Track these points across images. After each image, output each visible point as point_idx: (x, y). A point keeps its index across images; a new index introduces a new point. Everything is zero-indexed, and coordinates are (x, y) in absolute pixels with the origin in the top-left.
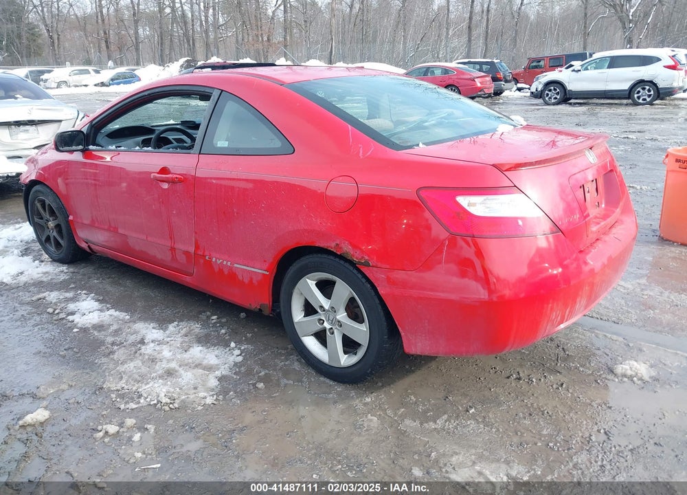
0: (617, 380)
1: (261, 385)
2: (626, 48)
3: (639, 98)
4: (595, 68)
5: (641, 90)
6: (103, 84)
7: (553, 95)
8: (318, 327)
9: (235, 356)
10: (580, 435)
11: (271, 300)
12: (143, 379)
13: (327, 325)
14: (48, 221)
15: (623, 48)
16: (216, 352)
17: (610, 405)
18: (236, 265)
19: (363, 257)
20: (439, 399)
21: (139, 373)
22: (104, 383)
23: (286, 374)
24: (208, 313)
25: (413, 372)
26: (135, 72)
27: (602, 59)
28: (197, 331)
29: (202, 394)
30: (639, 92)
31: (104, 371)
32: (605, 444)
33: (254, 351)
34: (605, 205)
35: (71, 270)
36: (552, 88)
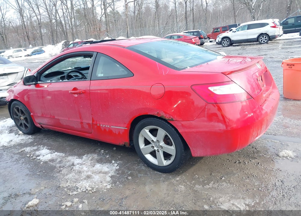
0: (281, 159)
1: (130, 178)
2: (253, 21)
3: (262, 41)
4: (242, 30)
5: (262, 38)
6: (28, 55)
7: (226, 43)
8: (152, 150)
9: (115, 166)
10: (271, 183)
11: (129, 140)
12: (77, 181)
13: (156, 148)
14: (20, 116)
15: (251, 21)
16: (107, 166)
17: (281, 170)
18: (112, 127)
19: (170, 117)
20: (208, 175)
21: (75, 178)
22: (60, 184)
23: (140, 172)
24: (99, 149)
25: (194, 165)
26: (42, 49)
27: (245, 26)
28: (96, 157)
29: (105, 184)
30: (261, 38)
31: (59, 179)
32: (282, 186)
33: (123, 163)
34: (266, 86)
35: (33, 137)
36: (225, 40)
